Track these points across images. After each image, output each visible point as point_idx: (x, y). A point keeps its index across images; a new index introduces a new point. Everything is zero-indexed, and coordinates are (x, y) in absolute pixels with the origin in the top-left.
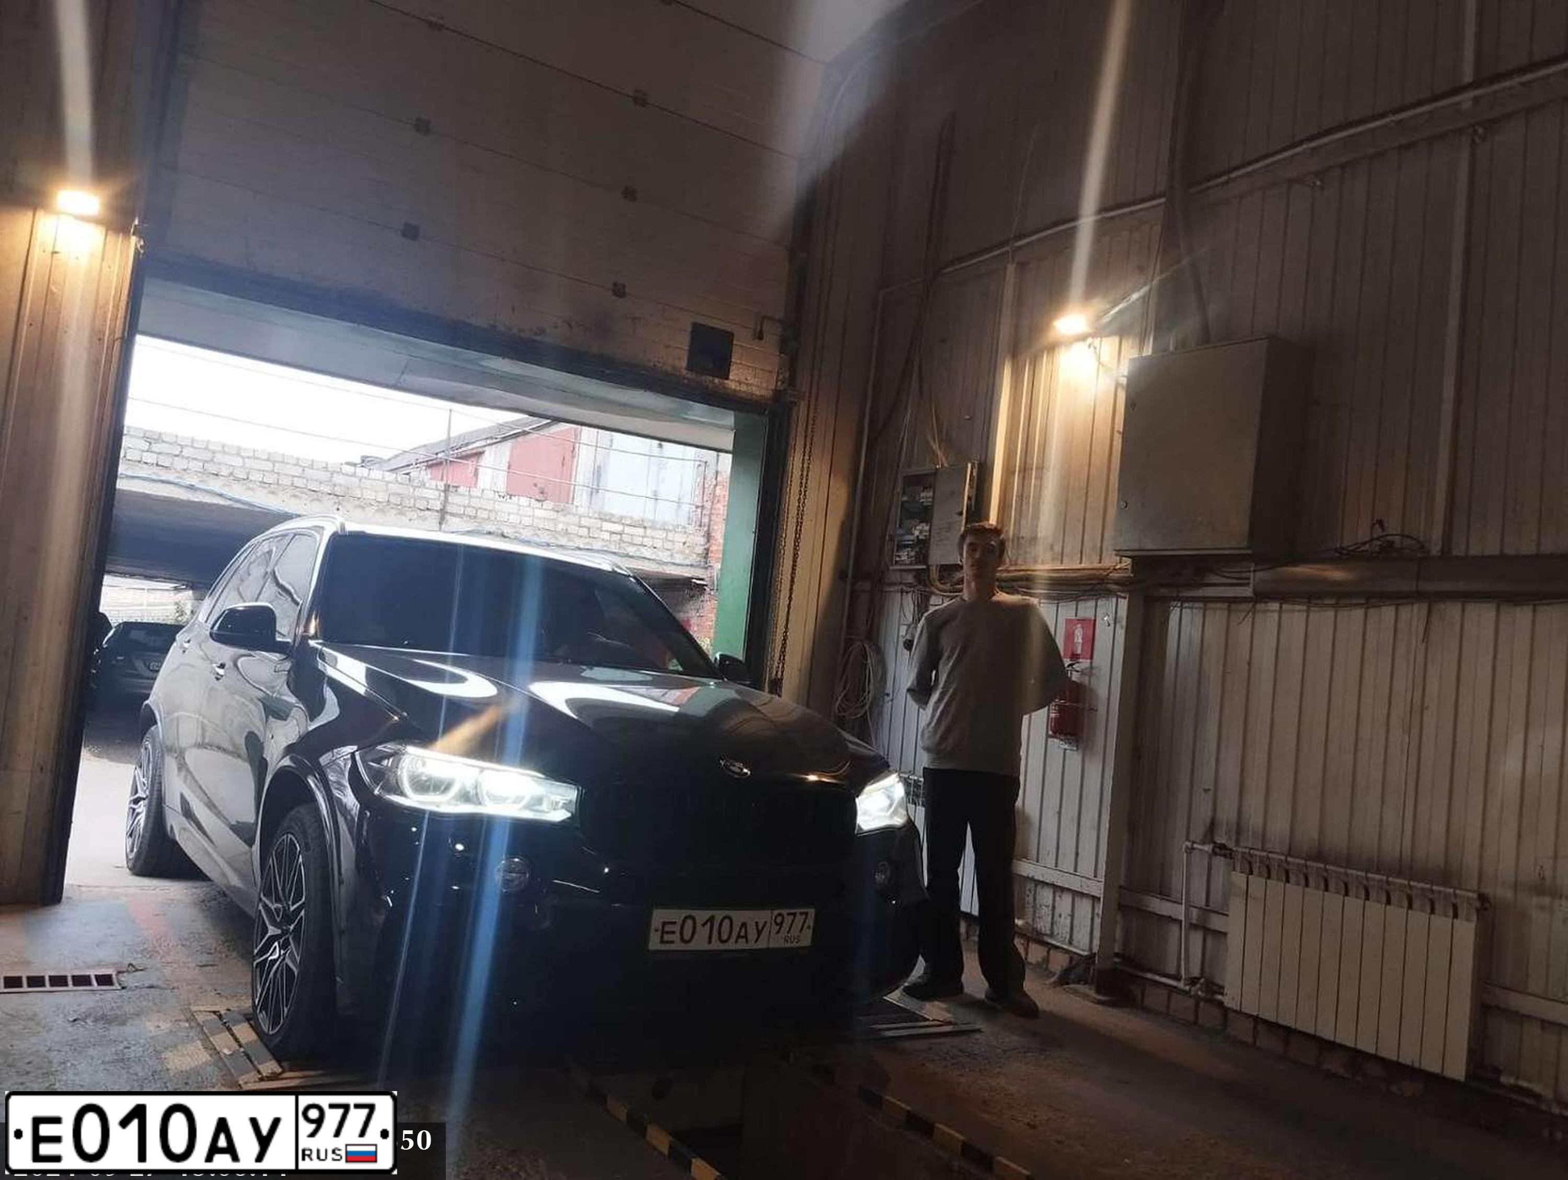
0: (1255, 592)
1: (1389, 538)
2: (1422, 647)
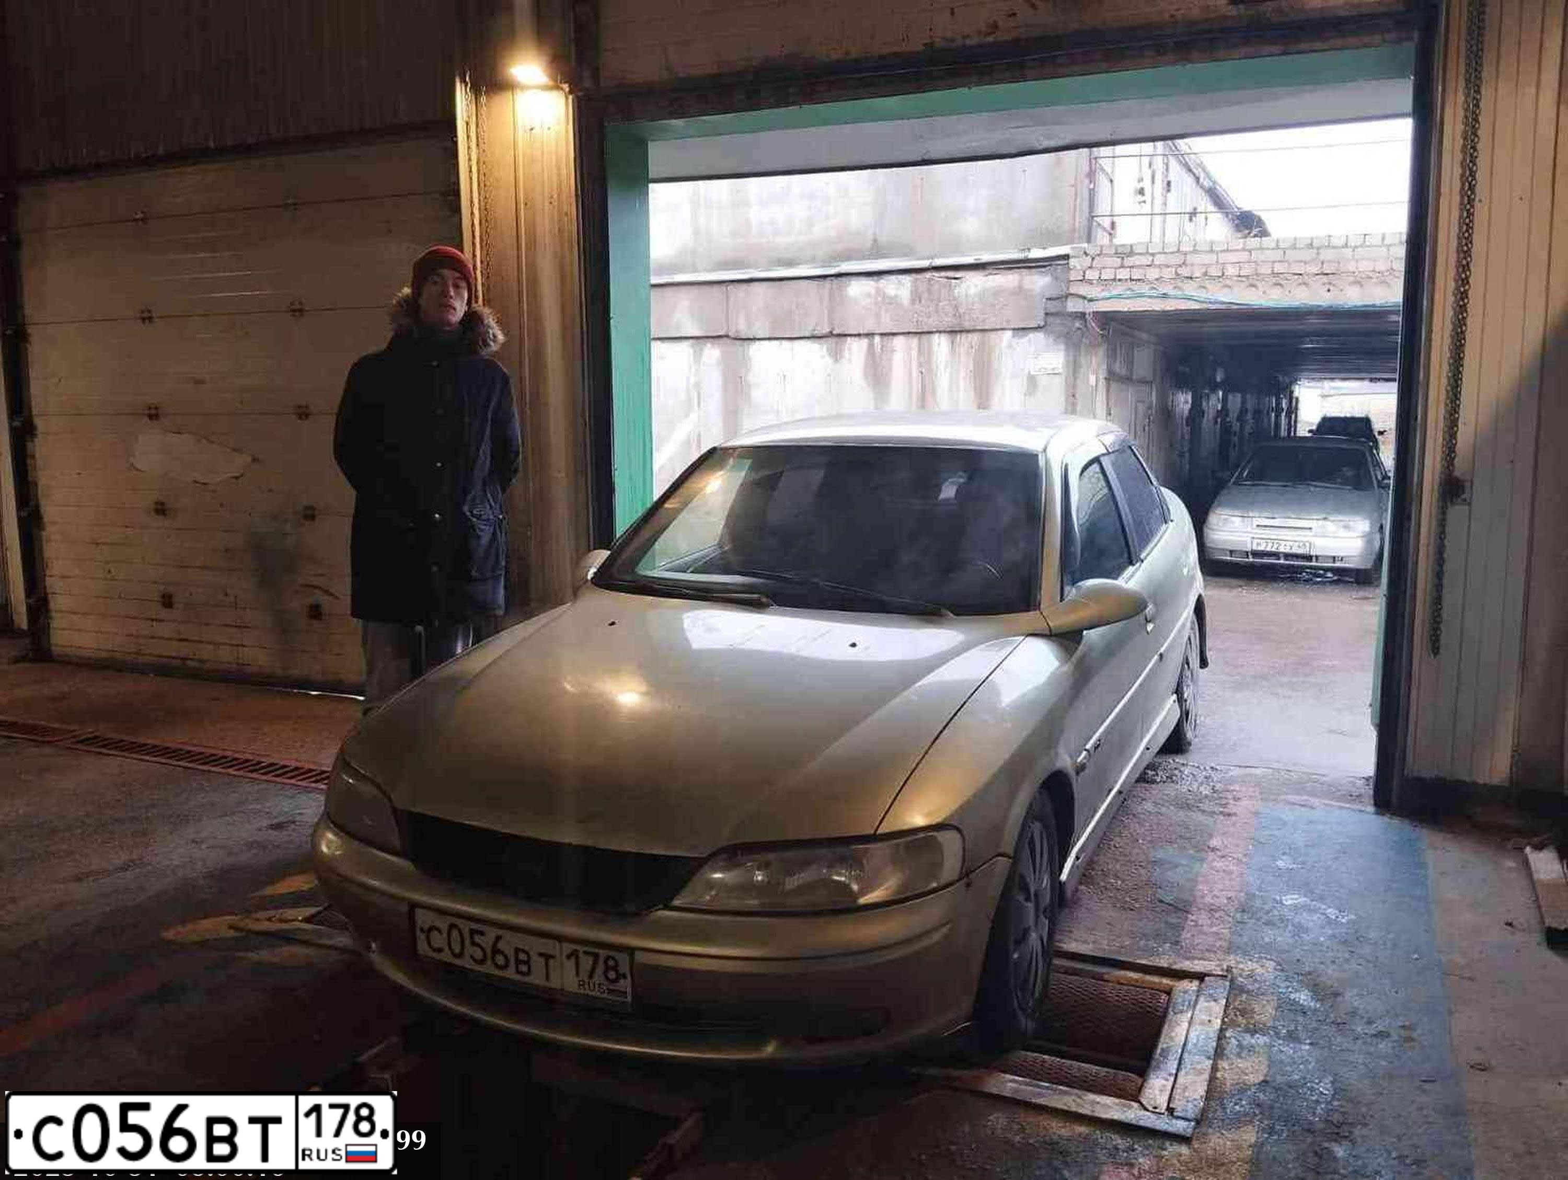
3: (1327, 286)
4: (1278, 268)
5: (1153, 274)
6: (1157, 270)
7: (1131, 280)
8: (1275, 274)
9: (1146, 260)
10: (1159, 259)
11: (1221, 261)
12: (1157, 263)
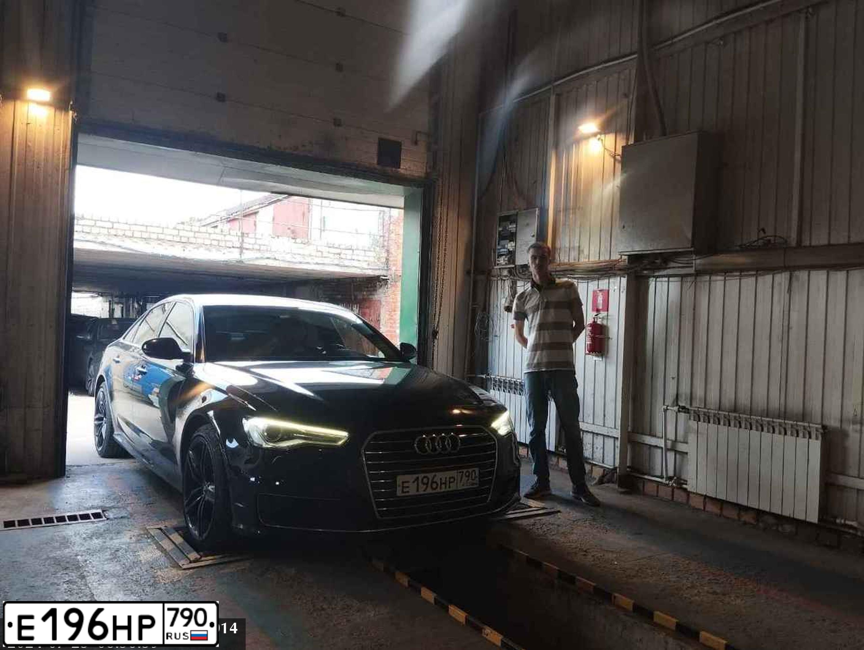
0: (696, 271)
1: (768, 238)
2: (787, 296)
3: (182, 249)
4: (161, 236)
5: (95, 230)
6: (98, 229)
7: (83, 232)
8: (158, 239)
9: (93, 223)
10: (99, 224)
11: (132, 229)
12: (97, 225)
